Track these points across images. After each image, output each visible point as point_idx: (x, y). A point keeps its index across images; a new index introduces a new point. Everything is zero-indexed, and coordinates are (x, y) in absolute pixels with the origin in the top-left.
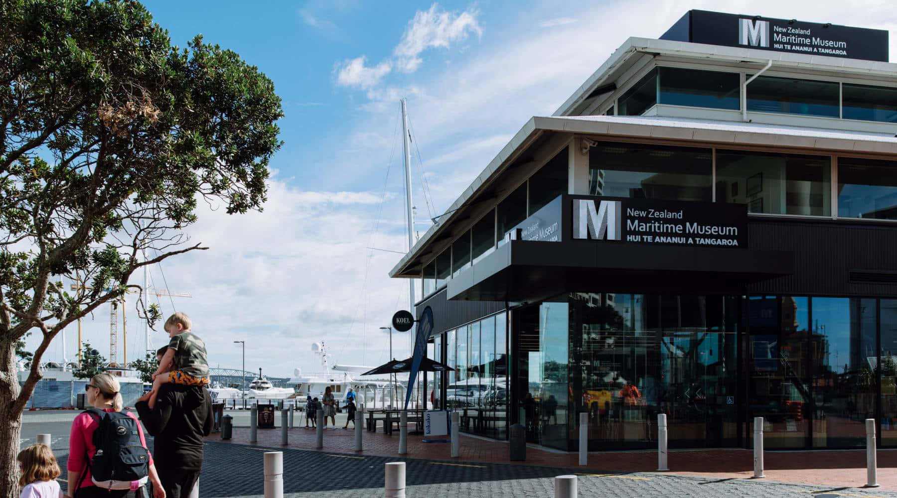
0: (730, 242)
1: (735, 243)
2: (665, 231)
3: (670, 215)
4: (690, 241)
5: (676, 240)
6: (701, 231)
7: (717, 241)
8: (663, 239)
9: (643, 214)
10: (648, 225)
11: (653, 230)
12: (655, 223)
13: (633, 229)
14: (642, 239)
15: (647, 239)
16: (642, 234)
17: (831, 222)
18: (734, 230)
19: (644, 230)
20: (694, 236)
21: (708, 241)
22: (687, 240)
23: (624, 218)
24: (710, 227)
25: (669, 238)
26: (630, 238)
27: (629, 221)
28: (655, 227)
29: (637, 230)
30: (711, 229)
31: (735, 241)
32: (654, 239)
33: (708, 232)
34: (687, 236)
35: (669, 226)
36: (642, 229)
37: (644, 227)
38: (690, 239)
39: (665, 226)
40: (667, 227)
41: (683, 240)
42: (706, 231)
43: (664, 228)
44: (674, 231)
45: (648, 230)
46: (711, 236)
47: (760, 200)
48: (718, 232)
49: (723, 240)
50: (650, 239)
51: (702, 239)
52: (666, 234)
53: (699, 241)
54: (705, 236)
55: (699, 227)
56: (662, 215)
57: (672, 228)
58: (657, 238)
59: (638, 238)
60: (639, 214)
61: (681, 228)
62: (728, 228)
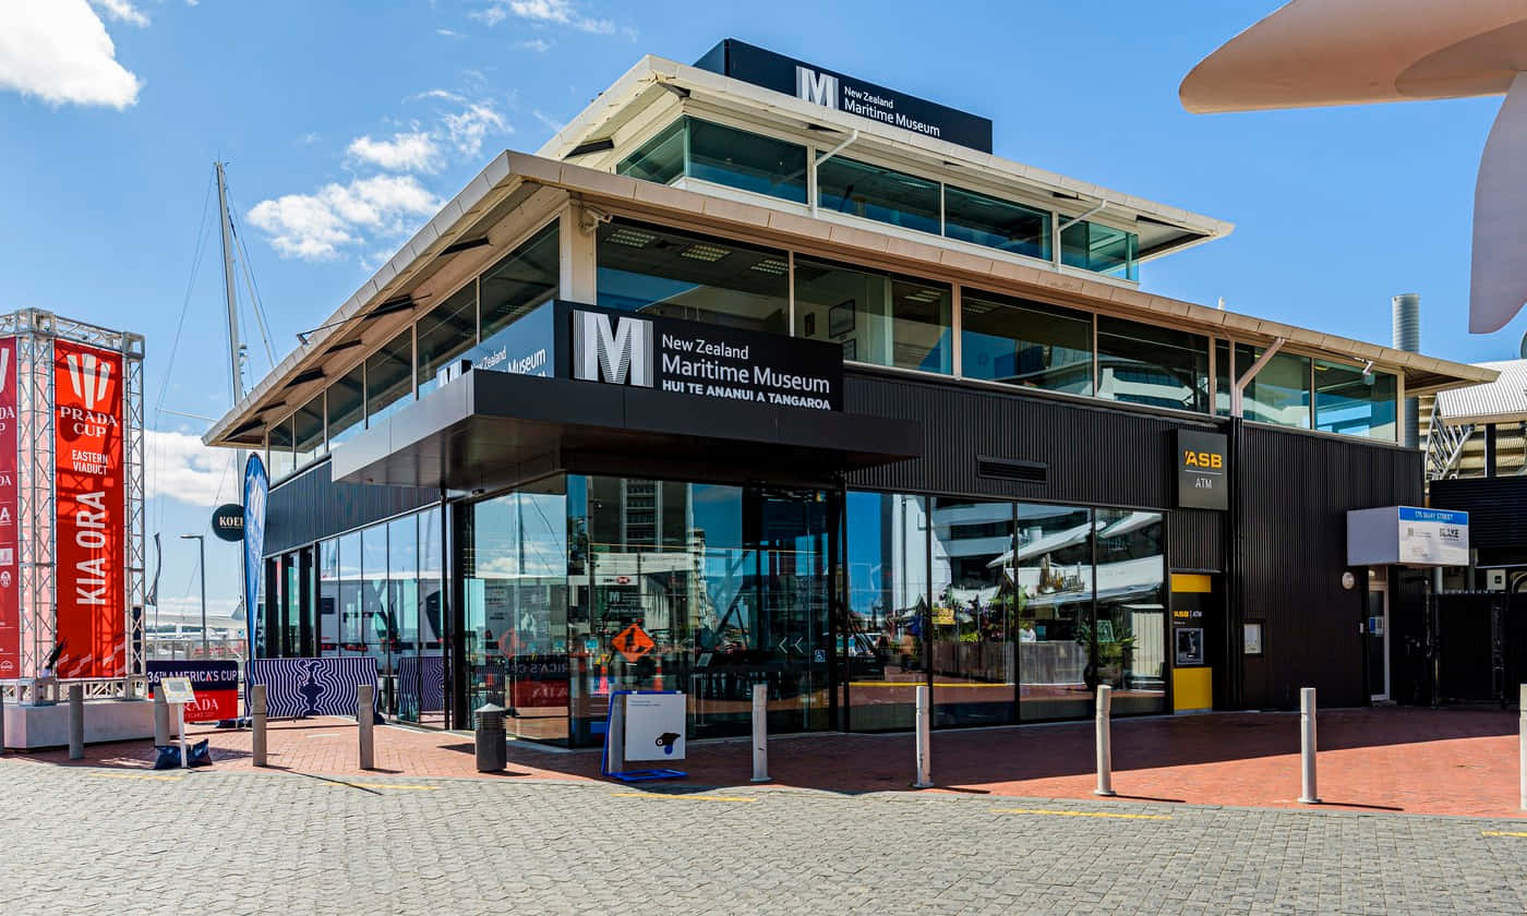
0: (819, 404)
1: (826, 405)
2: (722, 378)
3: (730, 353)
4: (761, 397)
5: (738, 394)
6: (777, 383)
7: (799, 400)
8: (719, 391)
9: (688, 346)
10: (696, 365)
11: (703, 375)
12: (706, 363)
13: (671, 370)
14: (687, 388)
15: (694, 388)
16: (687, 379)
17: (953, 384)
18: (823, 384)
19: (690, 373)
20: (766, 389)
21: (788, 400)
22: (756, 396)
23: (658, 350)
24: (789, 377)
25: (728, 390)
26: (668, 385)
27: (665, 357)
28: (706, 369)
29: (678, 372)
30: (790, 380)
31: (826, 402)
32: (705, 390)
33: (787, 384)
34: (757, 388)
35: (729, 371)
36: (686, 371)
37: (689, 369)
38: (761, 394)
39: (722, 369)
40: (725, 372)
41: (750, 395)
42: (783, 383)
43: (722, 372)
44: (736, 379)
45: (695, 374)
46: (791, 392)
47: (852, 343)
48: (801, 385)
49: (809, 399)
50: (699, 389)
51: (778, 396)
52: (724, 384)
53: (774, 398)
54: (782, 391)
55: (774, 375)
56: (718, 351)
57: (732, 372)
58: (710, 388)
59: (681, 387)
60: (681, 346)
61: (747, 375)
62: (815, 381)
